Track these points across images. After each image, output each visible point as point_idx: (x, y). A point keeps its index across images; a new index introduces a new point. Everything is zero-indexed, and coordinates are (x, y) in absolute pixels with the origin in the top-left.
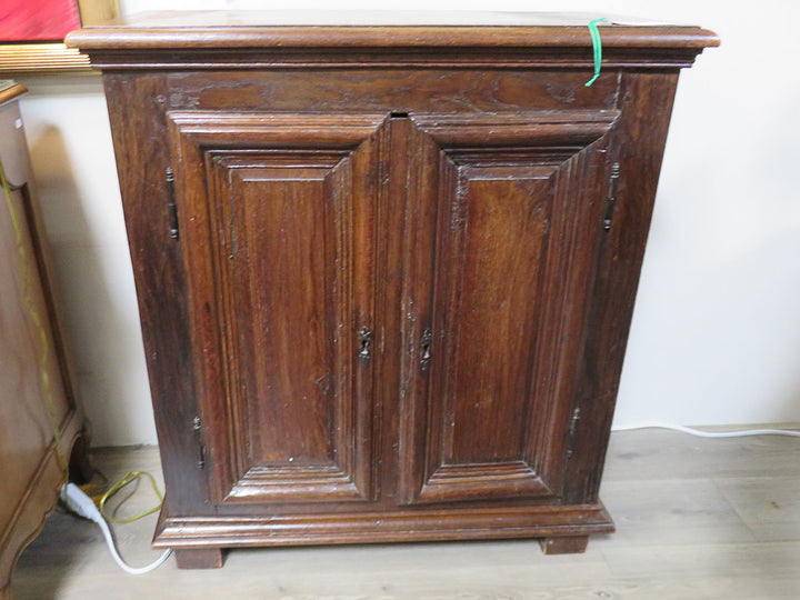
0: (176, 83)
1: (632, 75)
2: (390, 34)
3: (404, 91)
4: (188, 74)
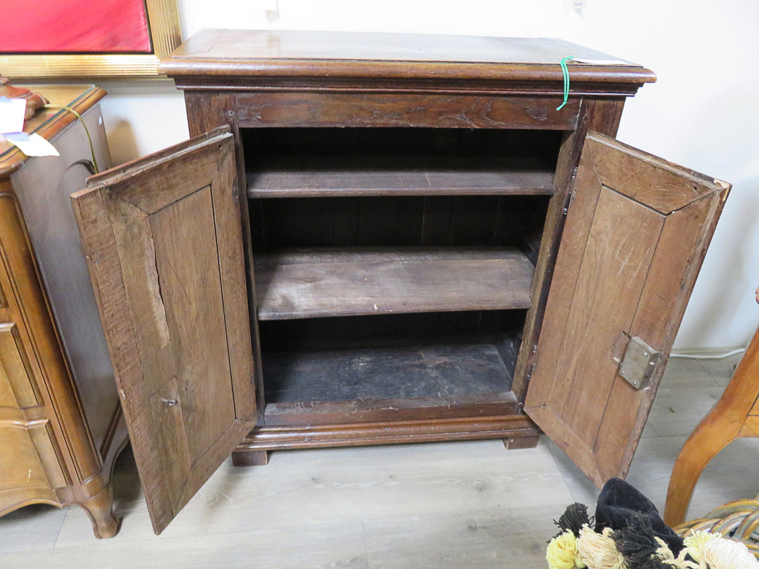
0: (242, 101)
1: (590, 101)
2: (412, 68)
3: (420, 111)
4: (253, 95)
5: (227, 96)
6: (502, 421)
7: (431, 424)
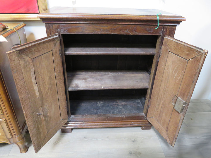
0: (62, 26)
1: (166, 27)
2: (112, 16)
3: (114, 29)
4: (65, 24)
5: (58, 25)
6: (140, 121)
7: (119, 122)
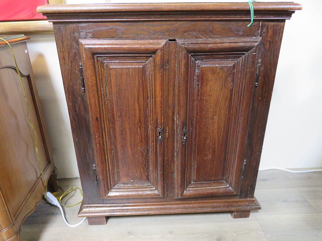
0: (83, 28)
1: (266, 23)
3: (174, 30)
4: (87, 24)
5: (74, 25)
6: (229, 202)
7: (191, 203)
